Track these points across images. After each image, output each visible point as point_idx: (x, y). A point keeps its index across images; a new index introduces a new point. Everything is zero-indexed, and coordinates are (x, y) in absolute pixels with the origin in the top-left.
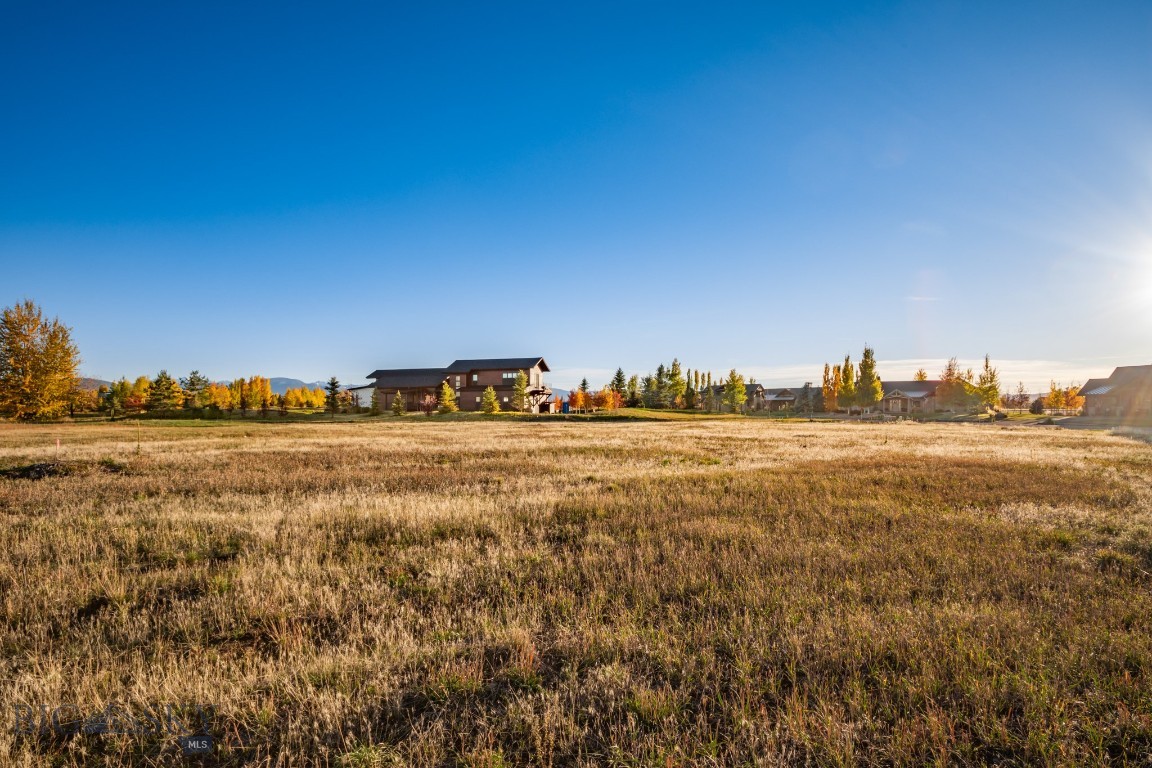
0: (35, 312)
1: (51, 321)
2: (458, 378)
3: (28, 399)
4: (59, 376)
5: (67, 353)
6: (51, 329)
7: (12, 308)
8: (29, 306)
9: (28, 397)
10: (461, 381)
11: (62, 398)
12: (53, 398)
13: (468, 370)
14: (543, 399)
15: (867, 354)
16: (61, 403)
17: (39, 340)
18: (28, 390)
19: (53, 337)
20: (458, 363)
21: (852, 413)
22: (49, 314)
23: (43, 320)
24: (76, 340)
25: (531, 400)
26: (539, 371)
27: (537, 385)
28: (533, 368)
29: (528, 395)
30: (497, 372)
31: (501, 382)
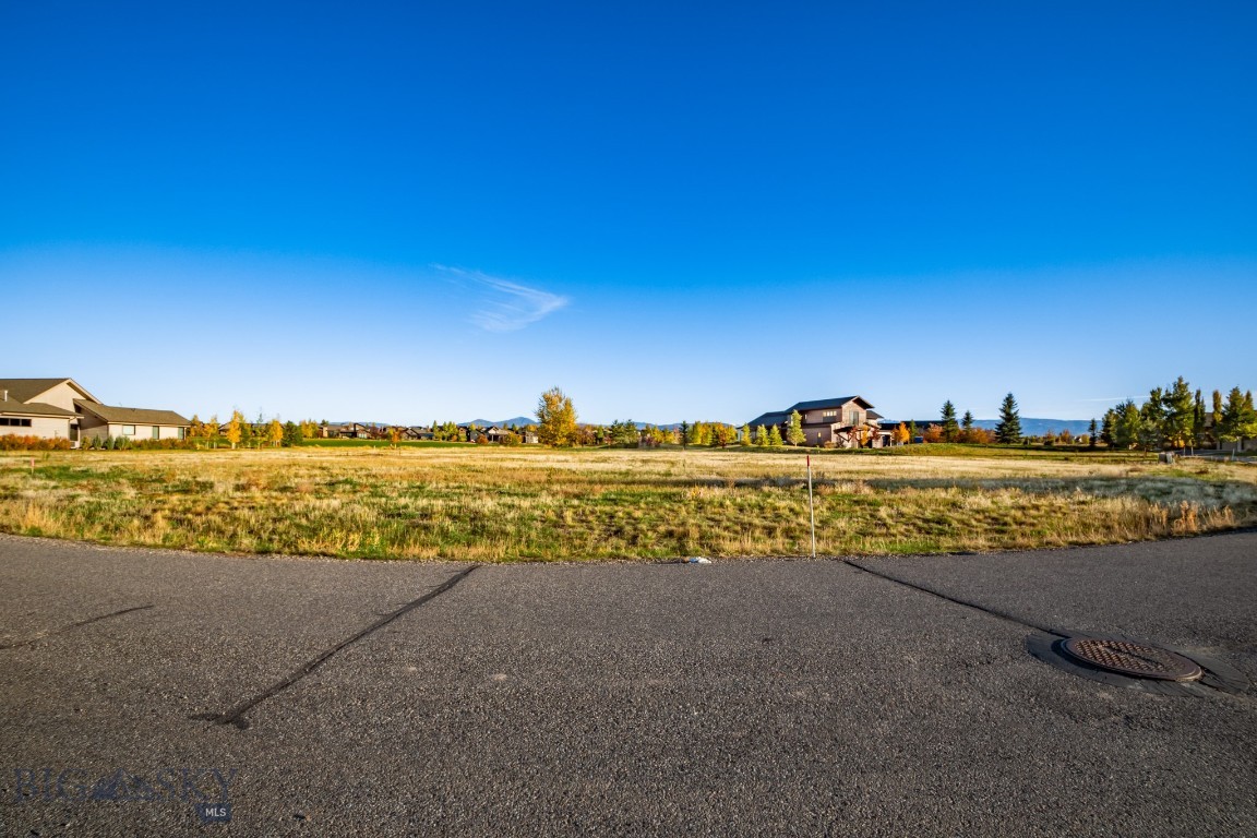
25: (844, 435)
26: (859, 409)
27: (856, 421)
28: (844, 407)
29: (837, 431)
30: (819, 412)
31: (821, 421)
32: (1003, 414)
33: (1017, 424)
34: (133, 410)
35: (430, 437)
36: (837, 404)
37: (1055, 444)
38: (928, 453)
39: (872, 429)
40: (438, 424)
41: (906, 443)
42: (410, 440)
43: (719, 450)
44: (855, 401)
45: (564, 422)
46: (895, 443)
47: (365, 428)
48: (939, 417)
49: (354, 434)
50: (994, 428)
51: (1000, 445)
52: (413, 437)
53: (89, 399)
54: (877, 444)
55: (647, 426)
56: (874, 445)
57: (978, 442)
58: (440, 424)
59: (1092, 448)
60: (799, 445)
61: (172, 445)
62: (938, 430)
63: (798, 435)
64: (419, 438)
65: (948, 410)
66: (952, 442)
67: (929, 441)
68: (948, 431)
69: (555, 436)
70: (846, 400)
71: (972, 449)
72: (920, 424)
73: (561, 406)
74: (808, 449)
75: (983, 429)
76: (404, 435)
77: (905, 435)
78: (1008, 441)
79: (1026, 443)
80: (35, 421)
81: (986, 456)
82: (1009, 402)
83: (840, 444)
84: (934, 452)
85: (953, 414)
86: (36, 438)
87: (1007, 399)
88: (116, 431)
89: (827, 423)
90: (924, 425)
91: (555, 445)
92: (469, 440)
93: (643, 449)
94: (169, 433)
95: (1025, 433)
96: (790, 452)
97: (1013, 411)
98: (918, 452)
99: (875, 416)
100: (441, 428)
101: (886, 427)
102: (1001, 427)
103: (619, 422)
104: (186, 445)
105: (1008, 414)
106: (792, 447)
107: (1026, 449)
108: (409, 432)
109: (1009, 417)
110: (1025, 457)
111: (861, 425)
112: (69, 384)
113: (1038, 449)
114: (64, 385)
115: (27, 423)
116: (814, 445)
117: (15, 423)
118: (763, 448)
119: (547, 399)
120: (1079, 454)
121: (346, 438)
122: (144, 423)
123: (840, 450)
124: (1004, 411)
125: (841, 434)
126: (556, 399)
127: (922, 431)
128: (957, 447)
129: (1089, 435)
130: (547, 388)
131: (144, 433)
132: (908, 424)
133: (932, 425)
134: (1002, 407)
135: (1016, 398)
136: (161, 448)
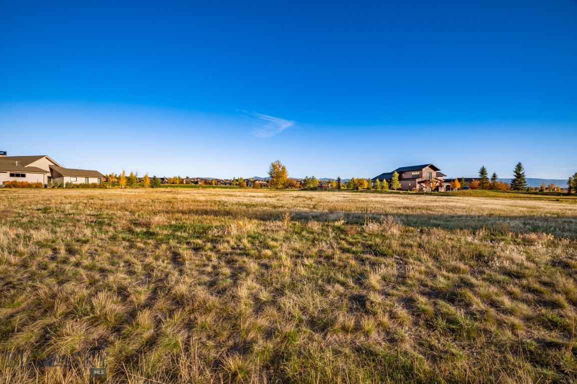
13: (399, 172)
25: (424, 185)
26: (432, 171)
27: (431, 177)
28: (424, 170)
29: (419, 183)
30: (410, 172)
31: (411, 177)
32: (515, 174)
33: (523, 179)
34: (77, 170)
35: (230, 184)
36: (420, 168)
37: (545, 191)
38: (471, 195)
39: (439, 182)
40: (236, 178)
41: (458, 189)
42: (222, 185)
43: (355, 192)
44: (430, 167)
45: (281, 177)
46: (452, 189)
47: (202, 179)
48: (478, 175)
49: (197, 183)
50: (510, 182)
51: (514, 191)
52: (223, 184)
53: (56, 165)
54: (442, 190)
55: (329, 180)
56: (440, 190)
57: (500, 189)
58: (237, 178)
59: (569, 194)
60: (397, 189)
61: (94, 186)
62: (477, 182)
63: (397, 184)
64: (226, 184)
65: (483, 172)
66: (485, 189)
67: (472, 188)
68: (483, 183)
69: (277, 184)
70: (425, 166)
71: (497, 193)
72: (467, 180)
73: (280, 169)
74: (401, 192)
75: (503, 182)
76: (219, 183)
77: (458, 185)
78: (518, 189)
79: (528, 190)
80: (27, 175)
81: (506, 197)
82: (519, 167)
83: (421, 189)
84: (474, 194)
85: (486, 174)
86: (27, 182)
87: (518, 165)
88: (67, 180)
89: (414, 178)
90: (469, 180)
91: (277, 188)
92: (247, 185)
93: (319, 191)
94: (93, 180)
95: (528, 185)
96: (391, 193)
97: (521, 173)
98: (464, 195)
99: (442, 175)
100: (237, 180)
101: (447, 181)
102: (514, 181)
103: (309, 177)
104: (101, 186)
105: (518, 174)
106: (393, 191)
107: (529, 193)
108: (221, 182)
109: (519, 176)
110: (530, 198)
111: (433, 179)
112: (46, 158)
113: (536, 194)
114: (44, 158)
115: (24, 176)
116: (406, 190)
117: (18, 175)
118: (377, 191)
119: (274, 166)
120: (562, 197)
121: (193, 184)
122: (81, 176)
123: (421, 193)
124: (516, 172)
125: (422, 184)
126: (278, 166)
127: (468, 183)
128: (488, 192)
129: (567, 186)
130: (273, 161)
131: (81, 180)
132: (460, 180)
133: (474, 180)
134: (515, 170)
135: (523, 165)
136: (88, 188)
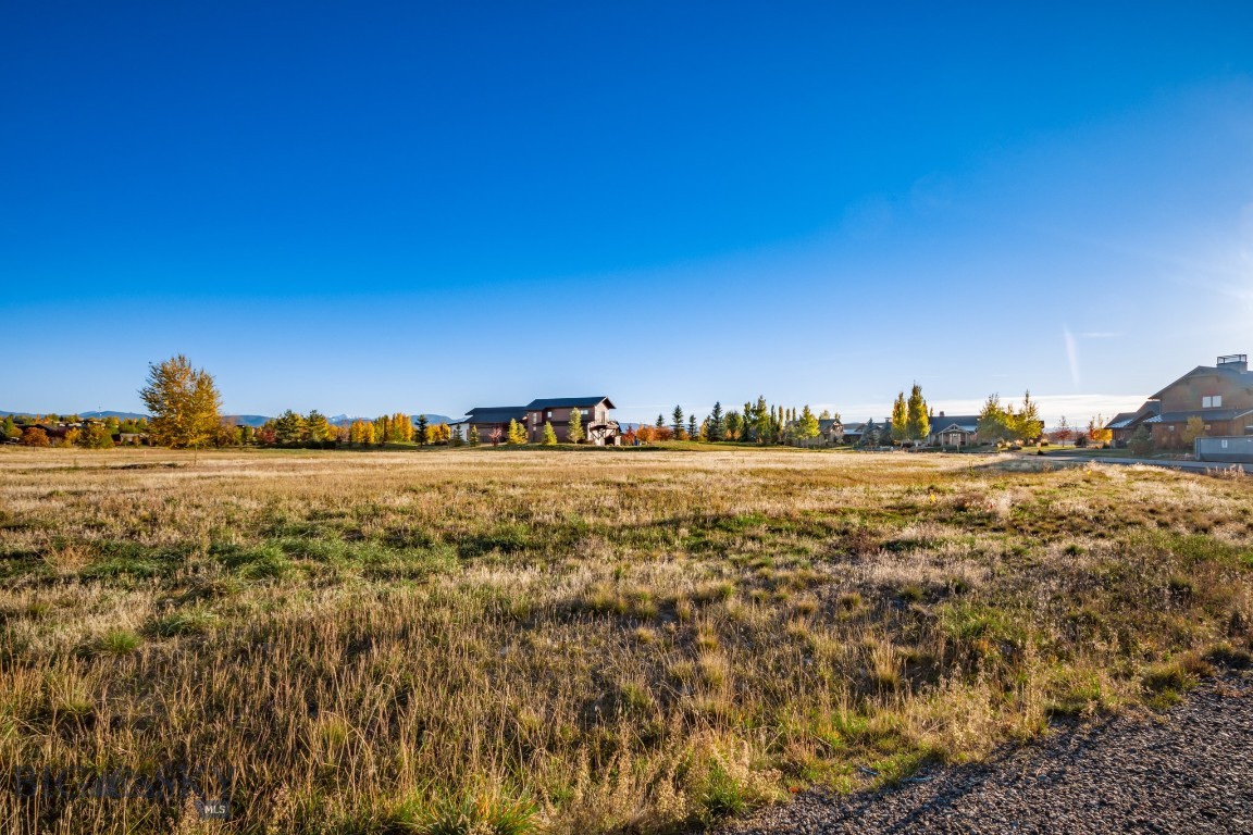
0: (186, 364)
1: (198, 370)
2: (535, 414)
3: (181, 432)
4: (205, 415)
5: (211, 396)
6: (198, 377)
7: (168, 360)
8: (182, 359)
9: (180, 431)
10: (538, 418)
11: (207, 432)
12: (200, 432)
13: (543, 408)
14: (608, 432)
15: (915, 390)
16: (205, 436)
17: (189, 386)
18: (180, 426)
19: (201, 383)
20: (537, 402)
21: (905, 445)
22: (197, 366)
23: (192, 370)
24: (218, 385)
26: (605, 408)
27: (603, 420)
28: (597, 406)
29: (592, 429)
36: (587, 403)
44: (604, 402)
83: (593, 441)
106: (572, 445)
111: (606, 423)
125: (594, 432)
